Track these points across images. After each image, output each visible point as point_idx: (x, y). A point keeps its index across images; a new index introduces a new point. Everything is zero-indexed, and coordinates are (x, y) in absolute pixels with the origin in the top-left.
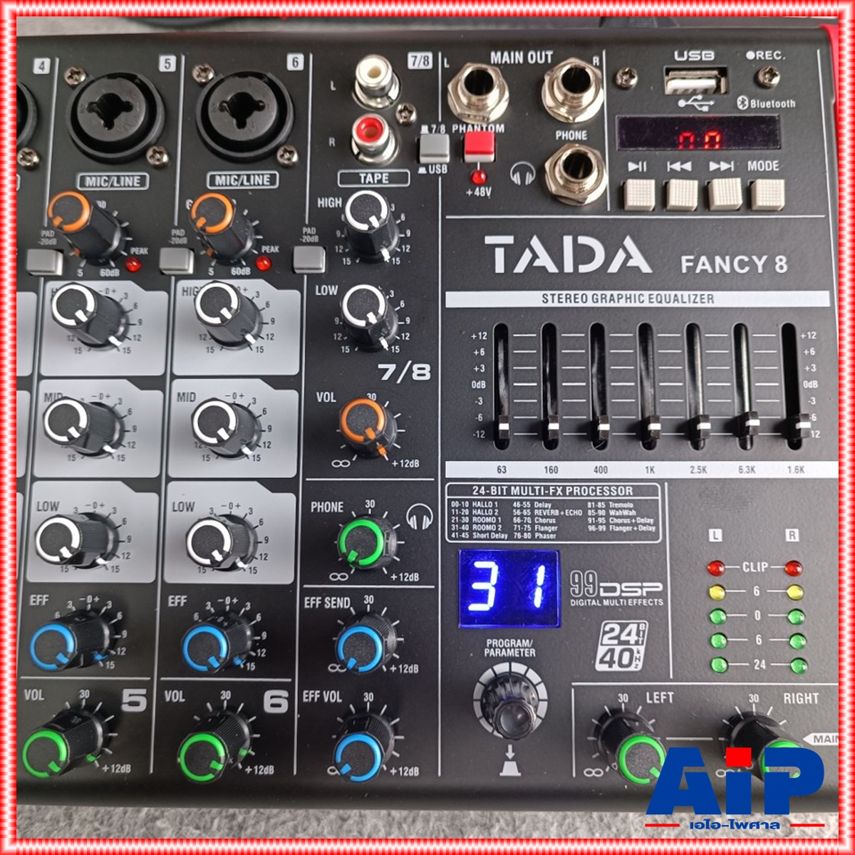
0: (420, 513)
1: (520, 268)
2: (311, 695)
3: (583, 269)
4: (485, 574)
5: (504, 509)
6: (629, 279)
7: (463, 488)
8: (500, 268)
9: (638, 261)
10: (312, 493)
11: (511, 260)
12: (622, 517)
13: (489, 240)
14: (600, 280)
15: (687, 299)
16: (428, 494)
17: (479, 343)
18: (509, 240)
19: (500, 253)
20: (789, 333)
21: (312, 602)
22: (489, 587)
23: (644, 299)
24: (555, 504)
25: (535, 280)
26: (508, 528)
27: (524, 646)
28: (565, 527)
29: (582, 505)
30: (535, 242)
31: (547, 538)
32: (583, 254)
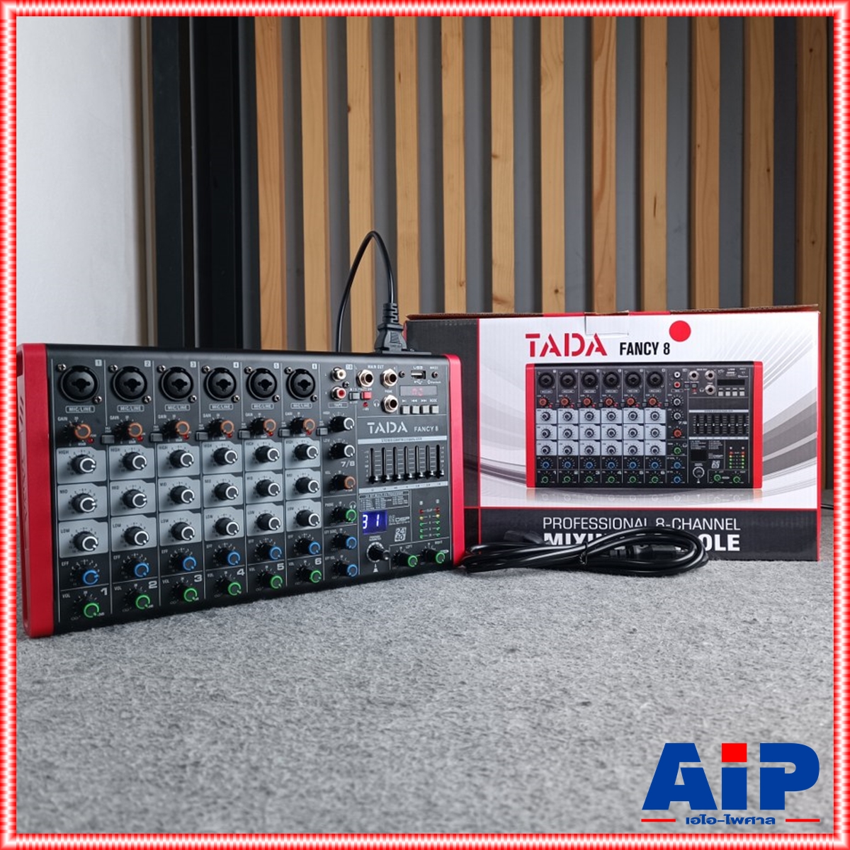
0: (353, 504)
1: (376, 432)
2: (327, 558)
3: (392, 432)
4: (365, 519)
5: (373, 500)
6: (402, 434)
7: (363, 496)
8: (371, 432)
9: (404, 429)
10: (325, 501)
11: (374, 430)
12: (401, 501)
13: (369, 424)
14: (395, 435)
15: (415, 439)
16: (355, 498)
17: (366, 454)
18: (373, 424)
19: (371, 428)
20: (438, 447)
21: (326, 532)
22: (365, 522)
23: (406, 440)
24: (386, 498)
25: (380, 435)
26: (374, 506)
27: (378, 537)
28: (388, 504)
29: (391, 498)
30: (380, 424)
31: (383, 508)
32: (392, 427)
